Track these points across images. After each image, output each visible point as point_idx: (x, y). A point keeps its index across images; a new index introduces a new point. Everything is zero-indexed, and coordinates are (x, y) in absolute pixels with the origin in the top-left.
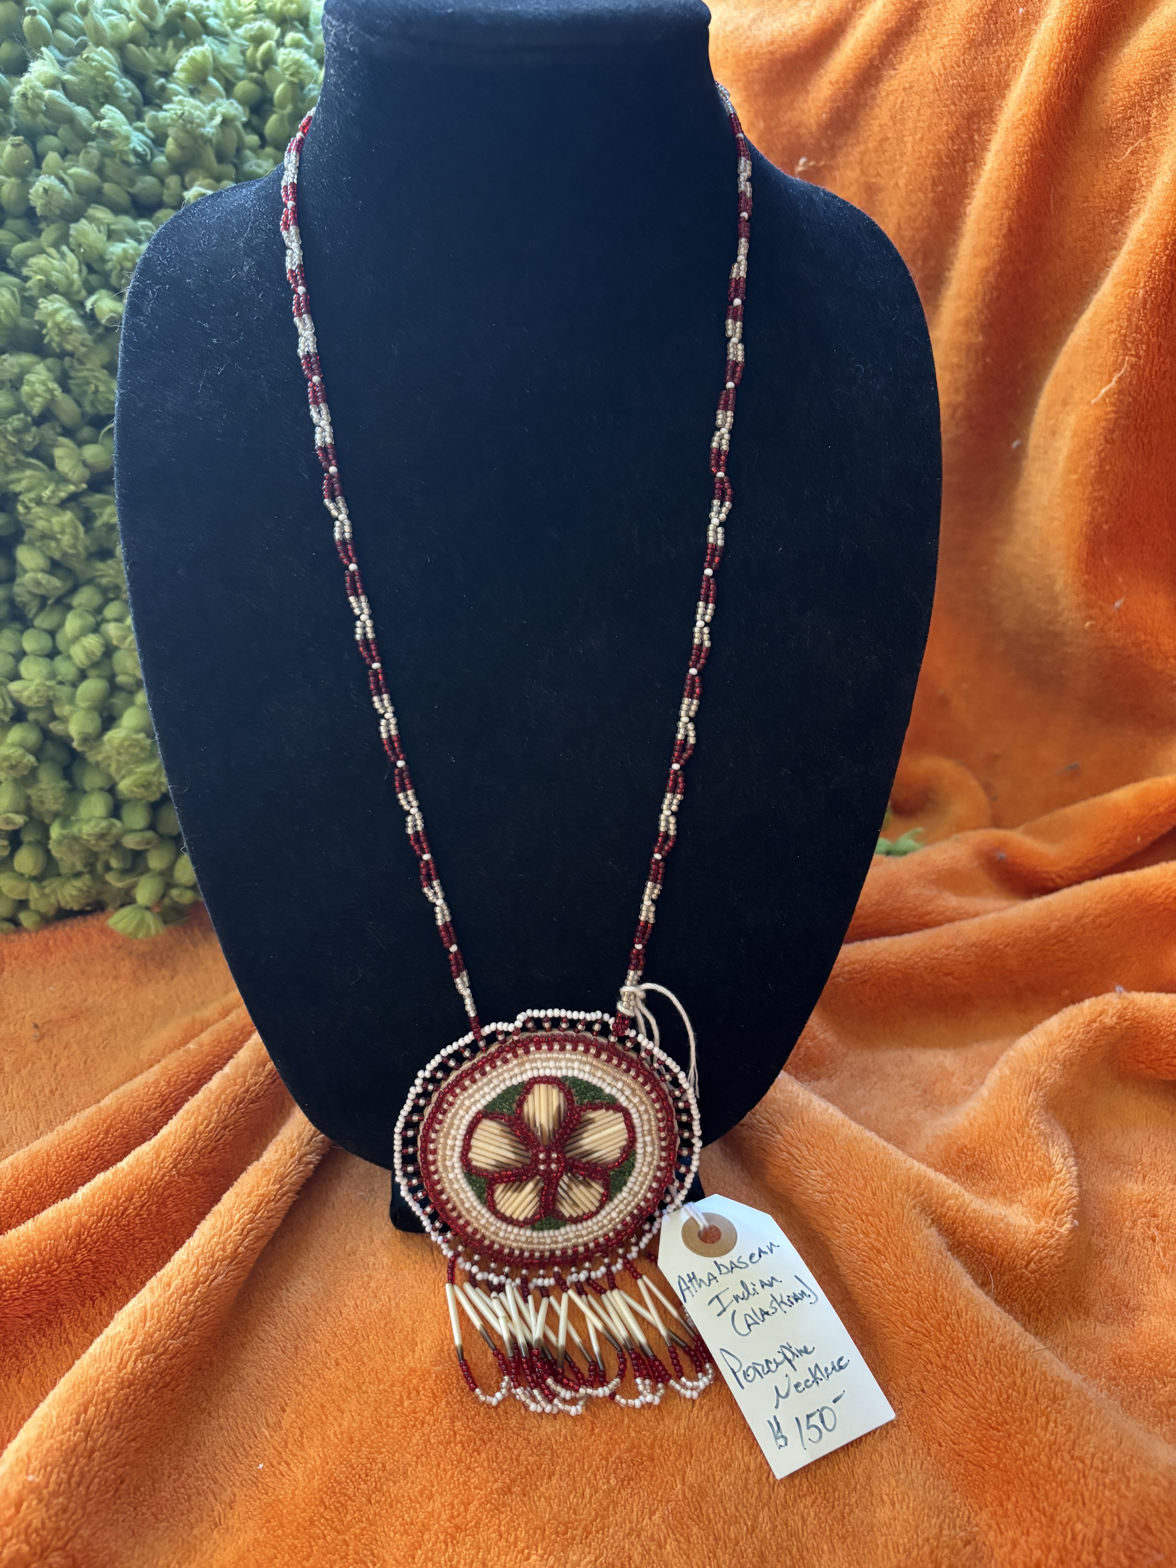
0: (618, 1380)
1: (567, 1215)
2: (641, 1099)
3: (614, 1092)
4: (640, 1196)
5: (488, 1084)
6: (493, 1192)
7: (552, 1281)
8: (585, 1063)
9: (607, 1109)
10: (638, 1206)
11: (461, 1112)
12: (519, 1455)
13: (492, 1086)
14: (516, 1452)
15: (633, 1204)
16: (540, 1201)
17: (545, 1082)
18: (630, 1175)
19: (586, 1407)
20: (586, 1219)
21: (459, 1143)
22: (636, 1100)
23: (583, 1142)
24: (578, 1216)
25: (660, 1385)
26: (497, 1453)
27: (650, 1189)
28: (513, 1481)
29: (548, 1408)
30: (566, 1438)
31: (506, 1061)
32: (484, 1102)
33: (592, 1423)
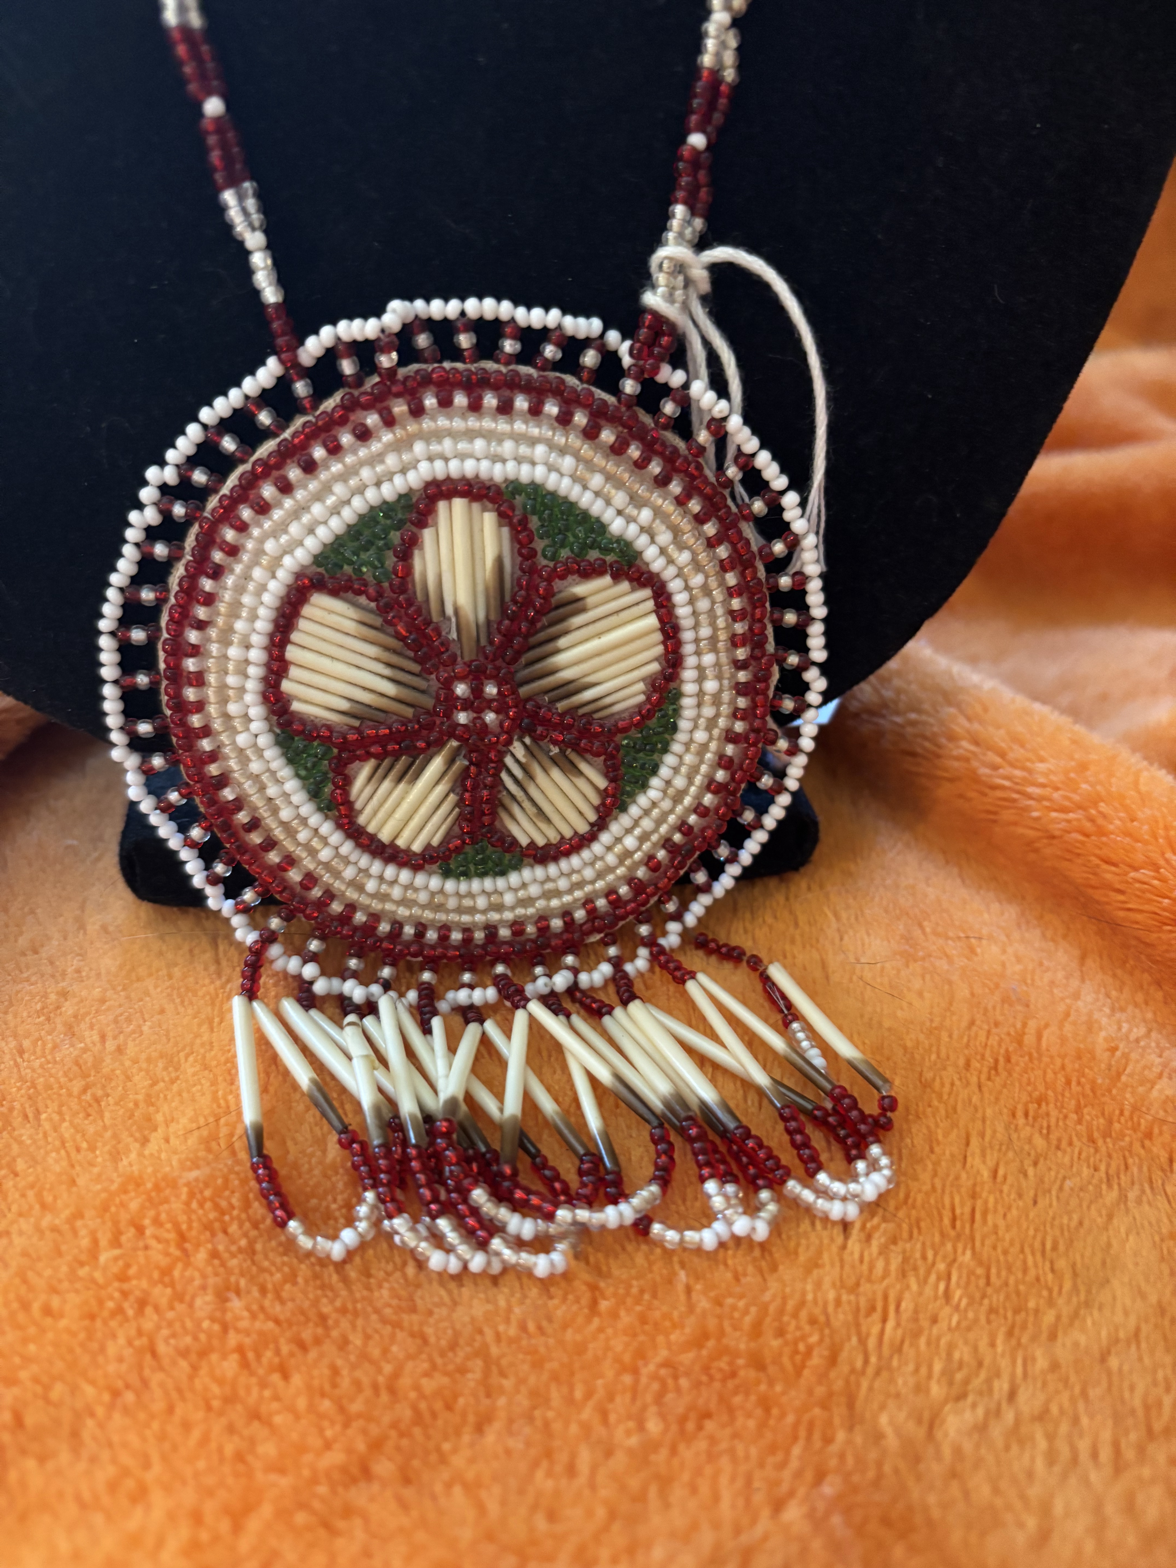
0: (654, 1188)
1: (524, 841)
2: (694, 554)
3: (632, 530)
4: (687, 801)
5: (318, 497)
6: (348, 781)
7: (491, 993)
8: (563, 451)
9: (617, 578)
10: (683, 827)
11: (257, 573)
12: (396, 1375)
13: (330, 501)
14: (388, 1368)
15: (672, 819)
16: (459, 803)
17: (462, 494)
18: (665, 750)
19: (578, 1255)
20: (567, 854)
21: (257, 655)
22: (684, 557)
23: (560, 659)
24: (548, 845)
25: (764, 1195)
26: (335, 1371)
27: (711, 785)
28: (376, 1446)
29: (477, 1261)
30: (523, 1327)
31: (364, 435)
32: (312, 544)
33: (593, 1288)
